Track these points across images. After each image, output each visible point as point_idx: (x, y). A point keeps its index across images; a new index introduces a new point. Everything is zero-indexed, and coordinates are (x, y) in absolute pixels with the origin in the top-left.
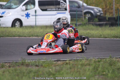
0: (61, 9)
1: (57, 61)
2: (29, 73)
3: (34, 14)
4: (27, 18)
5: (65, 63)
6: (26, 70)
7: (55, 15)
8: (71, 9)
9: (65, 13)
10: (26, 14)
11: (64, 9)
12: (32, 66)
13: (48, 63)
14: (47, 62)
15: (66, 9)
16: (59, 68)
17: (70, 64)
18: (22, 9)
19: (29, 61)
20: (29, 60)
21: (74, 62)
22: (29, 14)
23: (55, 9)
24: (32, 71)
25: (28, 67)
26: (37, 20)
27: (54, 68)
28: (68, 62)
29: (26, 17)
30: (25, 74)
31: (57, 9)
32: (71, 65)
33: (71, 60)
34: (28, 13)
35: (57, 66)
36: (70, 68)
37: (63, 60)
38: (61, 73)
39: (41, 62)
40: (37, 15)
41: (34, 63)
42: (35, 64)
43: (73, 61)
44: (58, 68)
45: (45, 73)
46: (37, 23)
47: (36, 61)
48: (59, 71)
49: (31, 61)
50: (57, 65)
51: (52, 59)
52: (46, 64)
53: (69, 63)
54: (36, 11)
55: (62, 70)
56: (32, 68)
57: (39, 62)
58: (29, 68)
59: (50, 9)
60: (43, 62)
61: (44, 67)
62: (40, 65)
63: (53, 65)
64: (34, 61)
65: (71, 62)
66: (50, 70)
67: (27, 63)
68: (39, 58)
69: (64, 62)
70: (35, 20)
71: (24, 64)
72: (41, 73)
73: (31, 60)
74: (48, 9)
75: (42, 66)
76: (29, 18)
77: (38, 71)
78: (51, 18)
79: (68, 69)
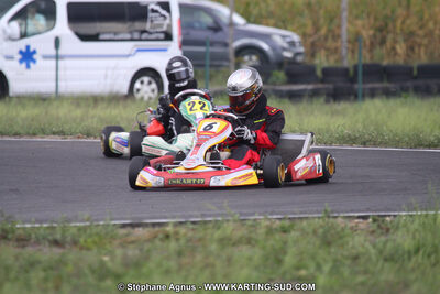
0: (151, 33)
1: (133, 226)
2: (27, 271)
3: (52, 51)
4: (24, 65)
5: (161, 236)
6: (17, 258)
7: (128, 56)
8: (188, 34)
9: (165, 50)
10: (21, 52)
11: (162, 36)
12: (38, 242)
13: (97, 234)
14: (94, 231)
15: (168, 37)
16: (137, 252)
17: (177, 240)
18: (9, 31)
19: (28, 225)
20: (29, 222)
21: (193, 230)
22: (34, 52)
23: (128, 36)
24: (39, 262)
25: (24, 246)
26: (61, 73)
27: (119, 252)
28: (169, 229)
29: (21, 61)
30: (13, 275)
31: (136, 36)
32: (182, 242)
33: (181, 223)
34: (28, 47)
35: (131, 246)
36: (180, 254)
37: (154, 225)
38: (145, 270)
39: (74, 231)
40: (63, 57)
41: (48, 232)
42: (50, 238)
43: (191, 226)
44: (132, 252)
45: (87, 271)
46: (61, 84)
47: (55, 225)
48: (137, 265)
49: (37, 225)
50: (133, 242)
51: (112, 220)
52: (90, 236)
53: (176, 233)
54: (57, 42)
55: (147, 258)
56: (40, 250)
57: (64, 230)
58: (29, 250)
59: (109, 33)
60: (80, 229)
61: (82, 248)
62: (69, 239)
63: (116, 243)
64: (45, 225)
65: (182, 230)
66: (106, 259)
67: (21, 232)
68: (65, 215)
69: (157, 229)
70: (54, 73)
71: (10, 236)
72: (70, 268)
73: (37, 221)
74: (104, 33)
75: (75, 243)
76: (31, 64)
77: (62, 262)
78: (114, 69)
79: (168, 258)
